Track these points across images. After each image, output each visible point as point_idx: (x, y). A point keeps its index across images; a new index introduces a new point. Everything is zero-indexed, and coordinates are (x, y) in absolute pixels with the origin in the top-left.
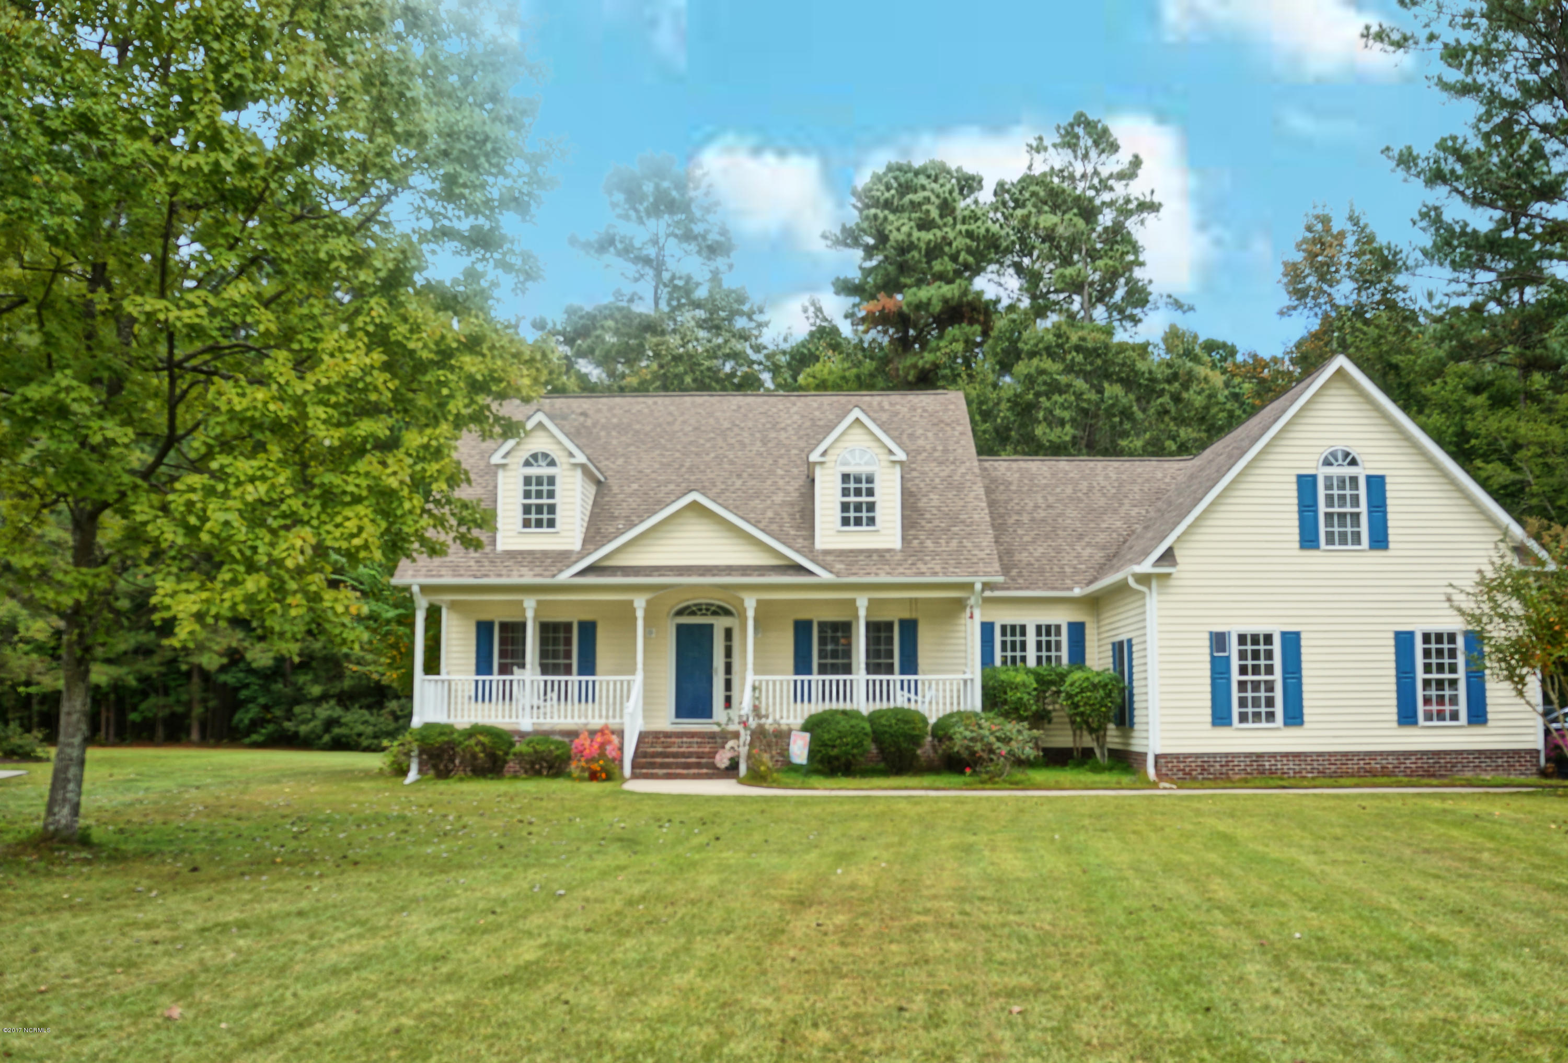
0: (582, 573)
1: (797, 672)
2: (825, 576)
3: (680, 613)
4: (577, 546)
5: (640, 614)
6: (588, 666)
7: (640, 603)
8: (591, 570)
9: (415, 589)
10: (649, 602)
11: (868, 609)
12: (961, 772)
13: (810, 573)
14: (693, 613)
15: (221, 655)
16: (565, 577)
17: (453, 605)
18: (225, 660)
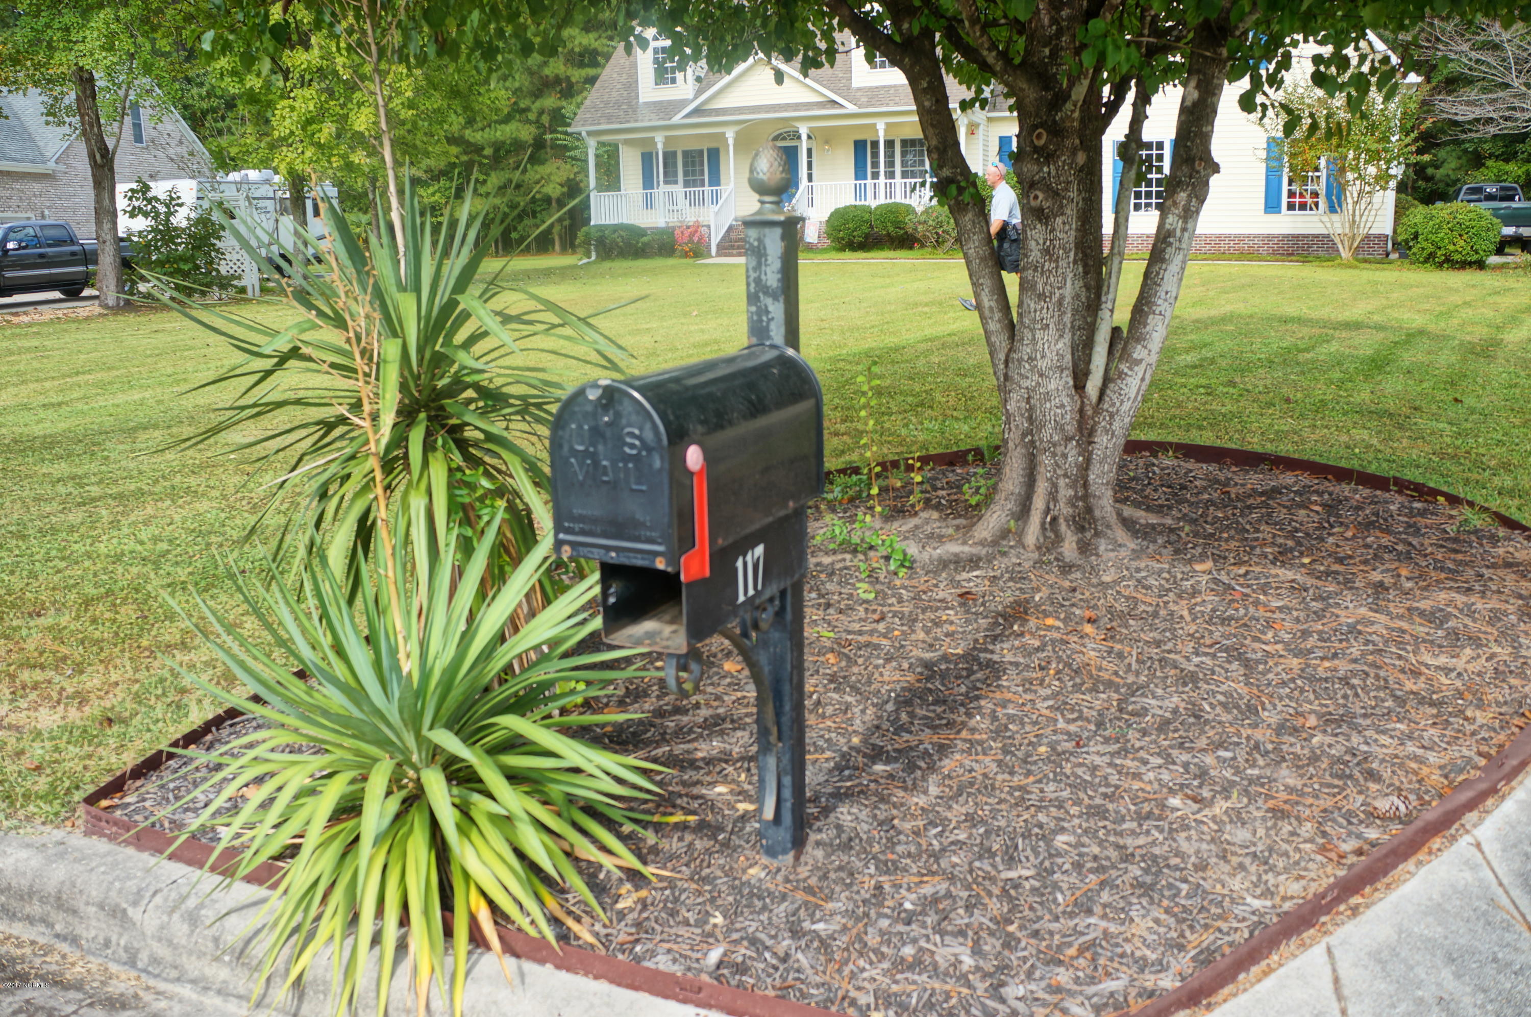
0: (687, 116)
1: (857, 178)
2: (851, 108)
3: (775, 139)
4: (691, 97)
5: (731, 142)
6: (715, 180)
7: (730, 135)
8: (697, 111)
9: (584, 134)
10: (737, 133)
11: (886, 131)
12: (911, 248)
13: (842, 106)
14: (784, 139)
15: (562, 185)
16: (677, 119)
17: (627, 142)
18: (565, 189)
